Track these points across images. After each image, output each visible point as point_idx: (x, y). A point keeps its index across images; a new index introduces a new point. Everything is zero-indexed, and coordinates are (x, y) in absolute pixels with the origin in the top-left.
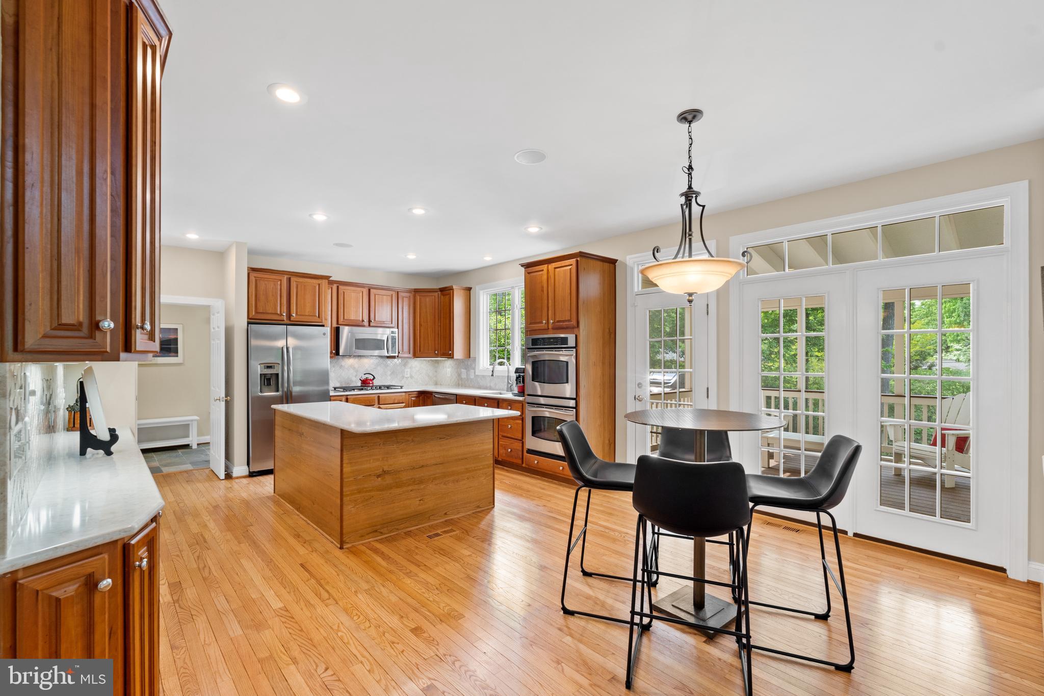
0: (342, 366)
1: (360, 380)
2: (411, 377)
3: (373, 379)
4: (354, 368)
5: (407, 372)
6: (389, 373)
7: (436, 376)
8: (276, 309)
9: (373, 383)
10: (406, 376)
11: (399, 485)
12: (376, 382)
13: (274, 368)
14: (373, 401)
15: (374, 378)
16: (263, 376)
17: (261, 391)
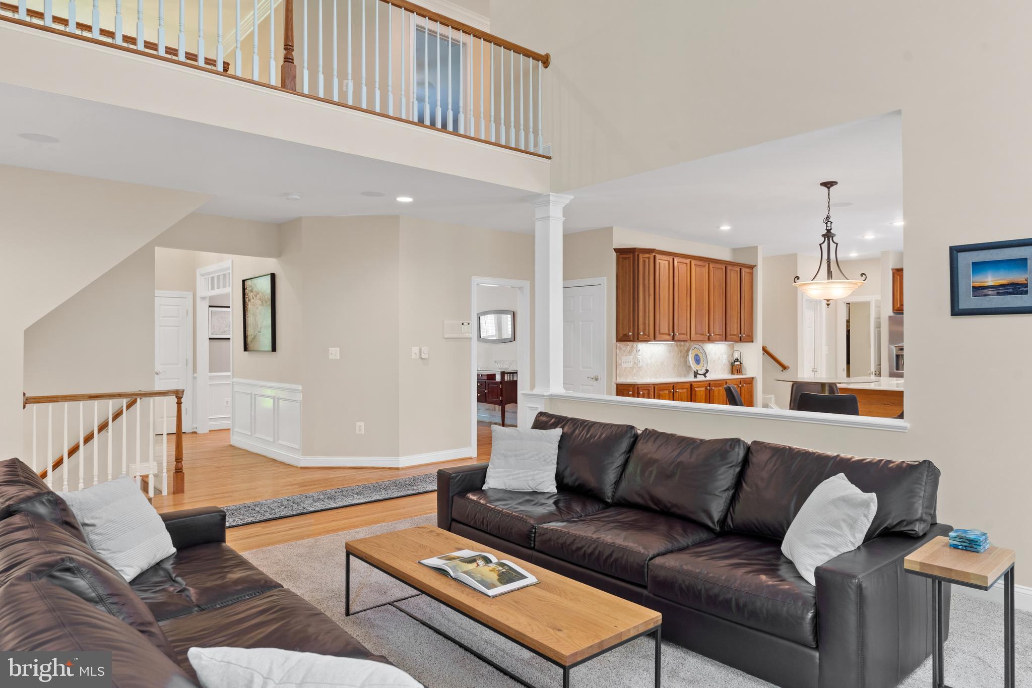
16: (900, 357)
17: (897, 369)
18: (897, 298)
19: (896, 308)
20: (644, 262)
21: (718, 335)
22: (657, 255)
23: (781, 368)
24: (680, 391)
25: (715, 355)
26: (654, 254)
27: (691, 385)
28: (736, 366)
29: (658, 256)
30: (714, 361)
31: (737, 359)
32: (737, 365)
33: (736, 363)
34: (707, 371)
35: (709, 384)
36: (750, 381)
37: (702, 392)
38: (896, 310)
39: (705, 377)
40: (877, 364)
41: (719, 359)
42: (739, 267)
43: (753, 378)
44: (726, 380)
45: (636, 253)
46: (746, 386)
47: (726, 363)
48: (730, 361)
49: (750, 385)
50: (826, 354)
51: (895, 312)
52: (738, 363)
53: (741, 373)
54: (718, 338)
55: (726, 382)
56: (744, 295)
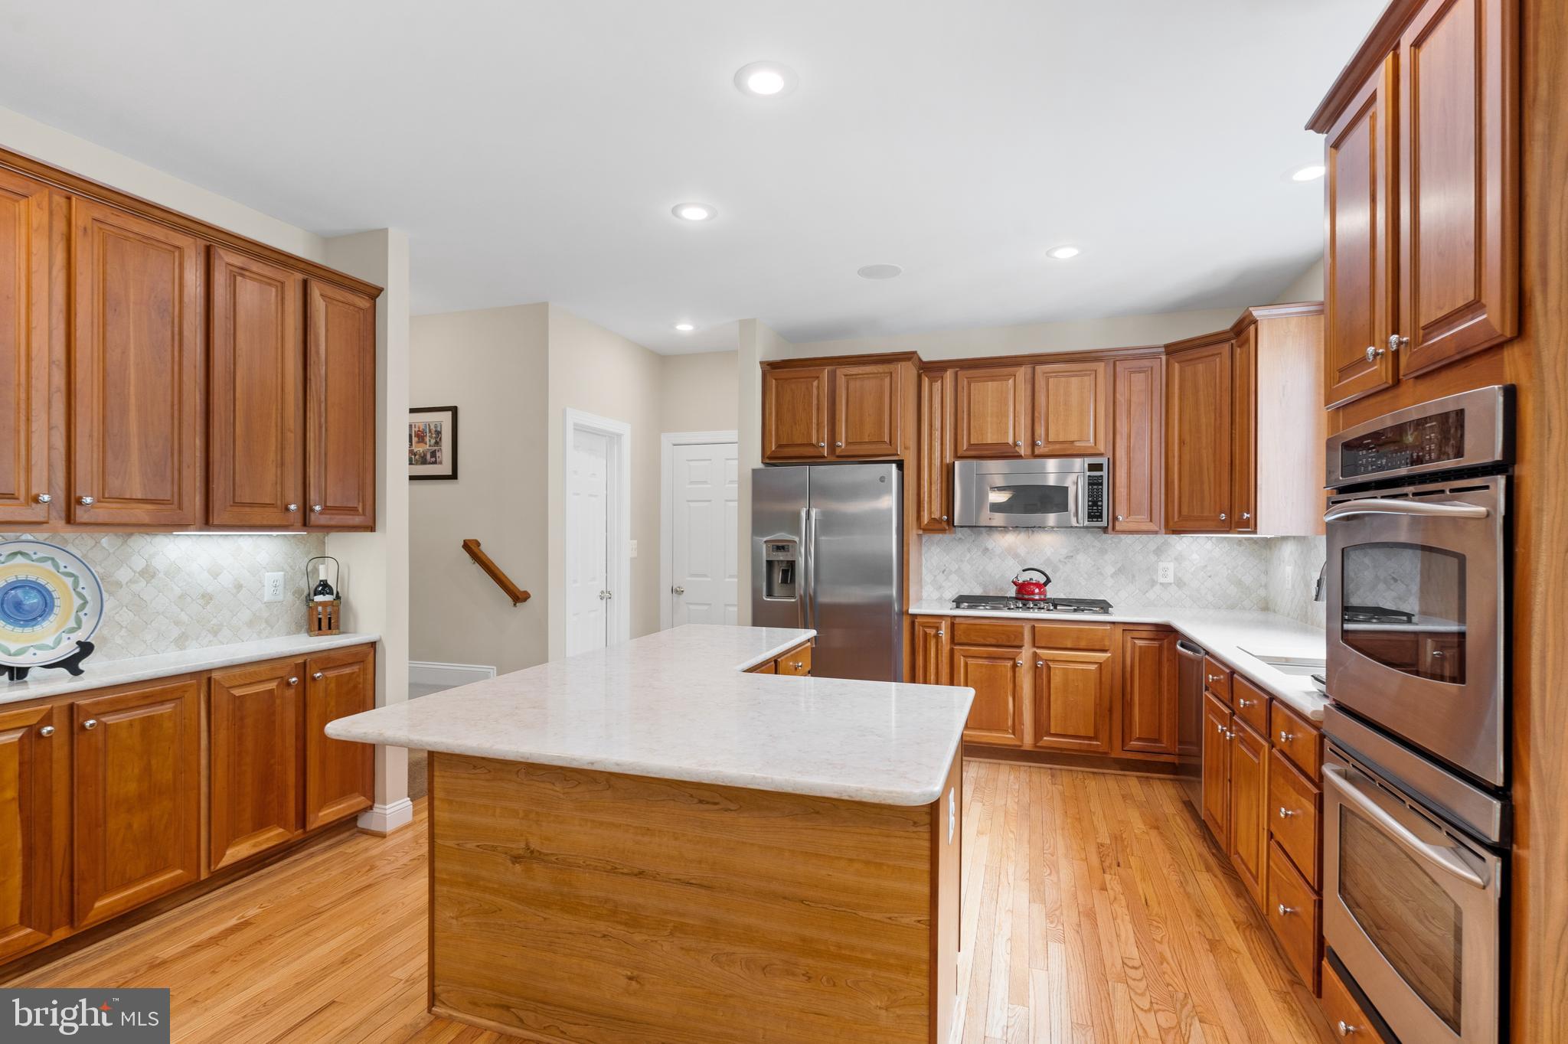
0: (987, 549)
1: (1014, 583)
2: (1180, 583)
3: (1045, 584)
4: (1016, 556)
5: (1165, 570)
6: (1110, 570)
7: (1266, 586)
8: (809, 435)
9: (1044, 593)
10: (1161, 580)
12: (1051, 592)
13: (788, 551)
14: (1016, 637)
15: (1048, 580)
16: (776, 563)
17: (770, 594)
18: (770, 431)
19: (768, 453)
21: (146, 501)
23: (505, 601)
25: (215, 575)
28: (323, 608)
30: (207, 598)
31: (325, 584)
32: (322, 603)
33: (319, 598)
34: (90, 647)
35: (74, 704)
36: (363, 656)
38: (770, 458)
39: (73, 673)
41: (239, 587)
42: (299, 276)
43: (373, 643)
44: (210, 671)
46: (331, 674)
47: (281, 598)
48: (297, 592)
49: (355, 668)
50: (632, 559)
51: (768, 461)
52: (328, 598)
53: (338, 627)
54: (141, 513)
55: (209, 679)
56: (323, 372)
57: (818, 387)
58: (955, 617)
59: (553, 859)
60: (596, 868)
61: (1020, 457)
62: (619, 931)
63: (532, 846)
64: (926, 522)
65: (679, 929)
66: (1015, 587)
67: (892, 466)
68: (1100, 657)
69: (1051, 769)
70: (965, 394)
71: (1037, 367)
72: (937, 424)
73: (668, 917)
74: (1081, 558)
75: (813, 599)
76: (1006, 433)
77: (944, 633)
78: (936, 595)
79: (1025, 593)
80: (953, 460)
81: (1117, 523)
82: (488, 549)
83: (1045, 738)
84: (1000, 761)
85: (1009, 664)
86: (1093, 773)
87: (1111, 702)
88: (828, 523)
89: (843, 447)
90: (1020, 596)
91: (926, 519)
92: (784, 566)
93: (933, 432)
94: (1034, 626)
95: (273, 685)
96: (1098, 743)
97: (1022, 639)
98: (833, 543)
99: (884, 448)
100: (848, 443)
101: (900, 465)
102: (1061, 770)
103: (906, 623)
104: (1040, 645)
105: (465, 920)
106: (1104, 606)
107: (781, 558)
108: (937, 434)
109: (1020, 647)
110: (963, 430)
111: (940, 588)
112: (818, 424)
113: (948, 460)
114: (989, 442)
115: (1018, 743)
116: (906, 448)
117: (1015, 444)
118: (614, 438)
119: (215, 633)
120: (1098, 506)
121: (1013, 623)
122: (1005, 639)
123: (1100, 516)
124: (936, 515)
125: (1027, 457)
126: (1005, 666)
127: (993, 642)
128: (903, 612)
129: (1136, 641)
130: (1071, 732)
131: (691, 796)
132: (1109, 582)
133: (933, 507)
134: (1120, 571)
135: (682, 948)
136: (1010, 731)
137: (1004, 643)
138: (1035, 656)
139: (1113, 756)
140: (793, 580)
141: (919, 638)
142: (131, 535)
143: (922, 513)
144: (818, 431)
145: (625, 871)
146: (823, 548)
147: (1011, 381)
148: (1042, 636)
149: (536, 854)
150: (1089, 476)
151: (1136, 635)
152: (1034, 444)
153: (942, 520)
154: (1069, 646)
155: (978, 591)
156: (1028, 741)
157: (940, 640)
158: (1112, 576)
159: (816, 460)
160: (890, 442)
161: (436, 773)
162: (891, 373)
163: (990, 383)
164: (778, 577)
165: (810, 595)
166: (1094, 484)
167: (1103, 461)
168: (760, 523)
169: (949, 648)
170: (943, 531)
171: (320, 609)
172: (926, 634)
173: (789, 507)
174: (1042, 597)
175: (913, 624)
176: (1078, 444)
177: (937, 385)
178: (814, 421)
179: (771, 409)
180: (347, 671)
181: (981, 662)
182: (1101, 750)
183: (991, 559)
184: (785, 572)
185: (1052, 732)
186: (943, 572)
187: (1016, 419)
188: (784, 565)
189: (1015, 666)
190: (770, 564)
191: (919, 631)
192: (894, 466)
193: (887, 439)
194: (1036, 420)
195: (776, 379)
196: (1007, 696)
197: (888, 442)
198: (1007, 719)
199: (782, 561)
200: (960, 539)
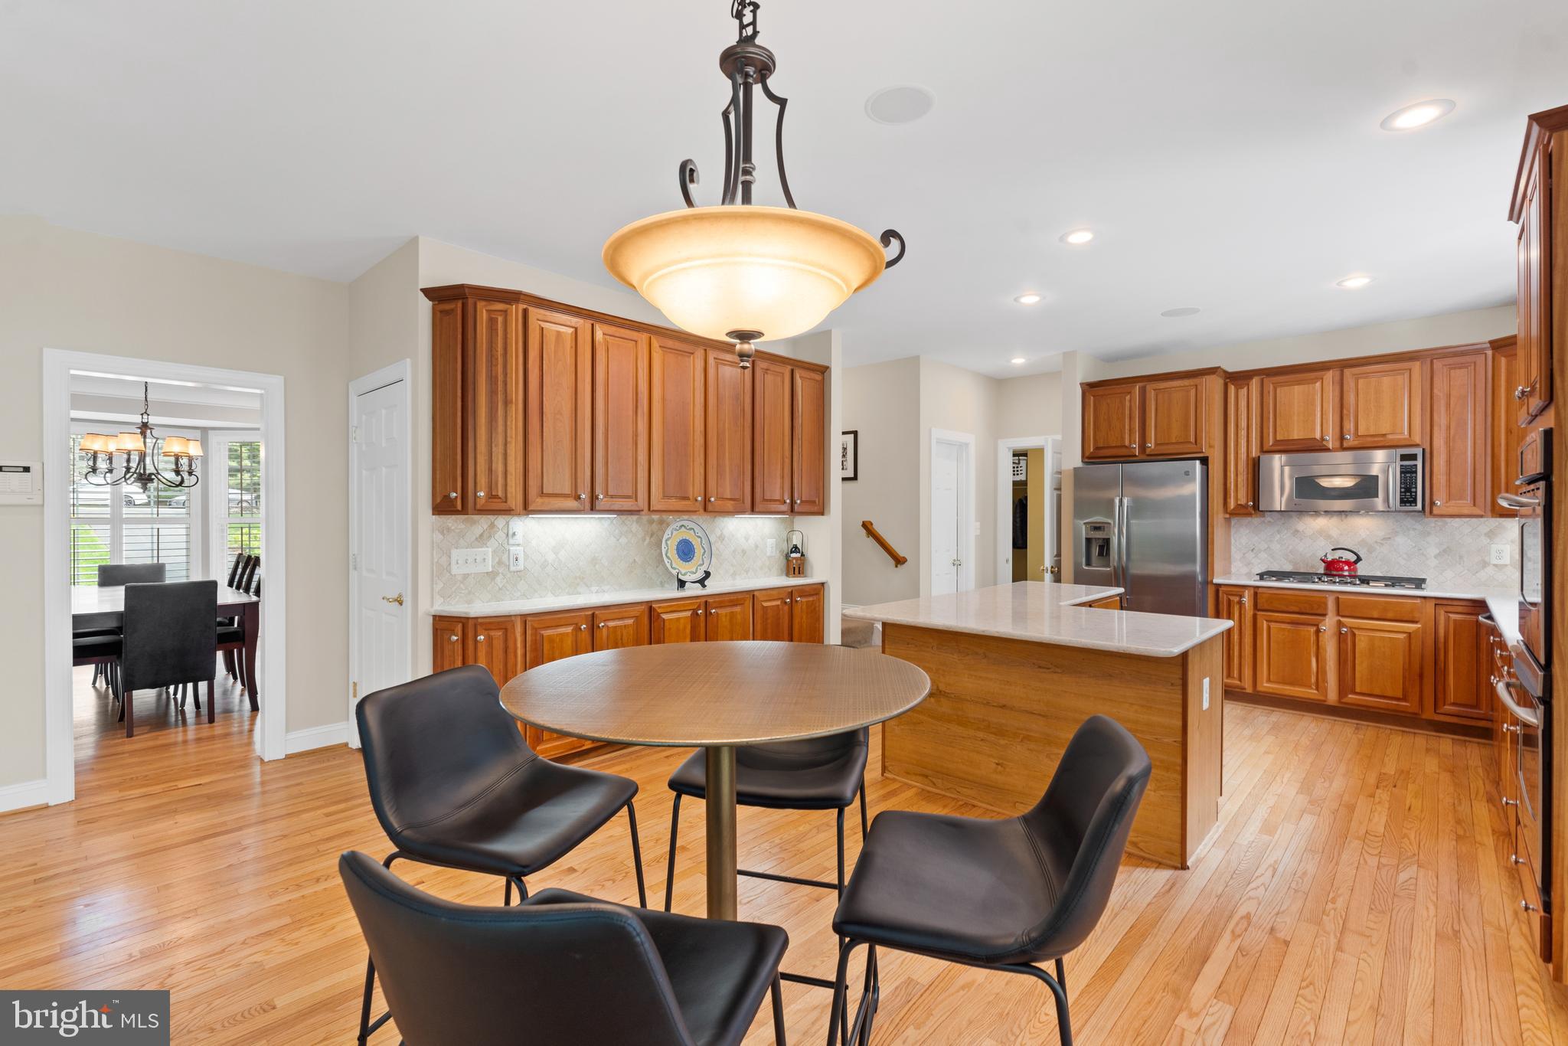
1: (1323, 561)
3: (1356, 562)
4: (1328, 537)
6: (1433, 551)
8: (1123, 439)
9: (1355, 570)
11: (962, 722)
12: (1362, 570)
13: (1104, 530)
14: (1320, 606)
15: (1359, 559)
16: (1094, 541)
17: (1088, 564)
18: (1089, 436)
19: (1087, 454)
20: (492, 322)
21: (731, 499)
22: (531, 309)
23: (892, 562)
24: (611, 624)
25: (747, 539)
26: (522, 306)
27: (651, 610)
28: (795, 561)
29: (533, 310)
30: (744, 552)
31: (796, 547)
32: (795, 558)
33: (794, 555)
34: (708, 574)
35: (706, 602)
36: (818, 591)
37: (682, 621)
38: (1088, 458)
39: (704, 586)
40: (1055, 553)
41: (757, 547)
42: (790, 368)
43: (823, 584)
44: (753, 591)
45: (470, 301)
46: (804, 600)
47: (774, 554)
48: (782, 551)
49: (815, 598)
50: (976, 536)
51: (1086, 460)
52: (798, 555)
53: (803, 573)
54: (730, 505)
55: (754, 596)
56: (800, 422)
57: (1130, 401)
58: (1258, 587)
59: (953, 696)
60: (977, 702)
61: (1327, 450)
62: (992, 737)
63: (940, 688)
64: (1232, 508)
65: (1027, 738)
66: (1324, 564)
67: (1195, 464)
68: (1408, 627)
69: (1357, 724)
70: (1271, 397)
71: (1345, 370)
72: (1243, 424)
73: (1020, 732)
74: (1400, 540)
75: (1124, 570)
76: (1313, 430)
77: (1247, 599)
78: (1245, 570)
79: (1332, 568)
80: (1259, 454)
81: (1434, 508)
82: (878, 528)
83: (1350, 696)
84: (1304, 713)
85: (1313, 629)
86: (1403, 731)
87: (1422, 668)
88: (1139, 508)
89: (1153, 447)
90: (1329, 572)
91: (1232, 505)
92: (1101, 543)
93: (1239, 431)
94: (1338, 598)
95: (778, 603)
96: (1408, 704)
97: (1326, 608)
98: (1144, 527)
99: (1192, 447)
100: (1157, 444)
101: (1205, 461)
102: (1368, 726)
103: (1211, 591)
104: (1343, 614)
105: (902, 727)
106: (1419, 583)
107: (1098, 536)
108: (1243, 433)
109: (1324, 615)
110: (1269, 429)
111: (1248, 564)
112: (1130, 430)
113: (1254, 453)
114: (1296, 438)
115: (1322, 698)
116: (1210, 446)
117: (1323, 439)
118: (962, 447)
119: (747, 572)
120: (1411, 492)
121: (1316, 594)
122: (1310, 609)
123: (1414, 501)
124: (1242, 501)
125: (1334, 450)
126: (1308, 631)
127: (1296, 609)
128: (1207, 582)
129: (1451, 615)
130: (1377, 692)
131: (1034, 664)
132: (1433, 562)
133: (1239, 495)
134: (1445, 552)
135: (1028, 749)
136: (1314, 687)
137: (1308, 611)
138: (1340, 624)
139: (1424, 716)
140: (1108, 554)
141: (1223, 603)
142: (715, 517)
143: (1228, 500)
144: (1130, 436)
145: (995, 704)
146: (1134, 529)
147: (1318, 384)
148: (1343, 606)
149: (943, 693)
150: (1401, 466)
151: (1450, 609)
152: (1342, 438)
153: (1248, 506)
154: (1376, 616)
155: (1288, 568)
156: (1332, 697)
157: (1243, 606)
158: (1435, 557)
159: (1129, 459)
160: (1196, 442)
161: (886, 646)
162: (1196, 386)
163: (1297, 388)
164: (1095, 551)
165: (1122, 567)
166: (1408, 474)
167: (1418, 451)
168: (1081, 508)
169: (1252, 613)
170: (1250, 515)
171: (794, 561)
172: (1229, 601)
173: (1106, 494)
174: (1353, 573)
175: (1217, 592)
176: (1390, 437)
177: (1243, 392)
178: (1127, 427)
179: (1089, 420)
180: (811, 599)
181: (1283, 626)
182: (1410, 710)
183: (1301, 540)
184: (1101, 548)
185: (1358, 690)
186: (1252, 550)
187: (1324, 416)
188: (1101, 541)
189: (1318, 631)
190: (1089, 541)
191: (1223, 598)
192: (1198, 462)
193: (1192, 439)
194: (1345, 417)
195: (1094, 396)
196: (1310, 656)
197: (1194, 441)
198: (1311, 677)
199: (1099, 539)
200: (1270, 522)
